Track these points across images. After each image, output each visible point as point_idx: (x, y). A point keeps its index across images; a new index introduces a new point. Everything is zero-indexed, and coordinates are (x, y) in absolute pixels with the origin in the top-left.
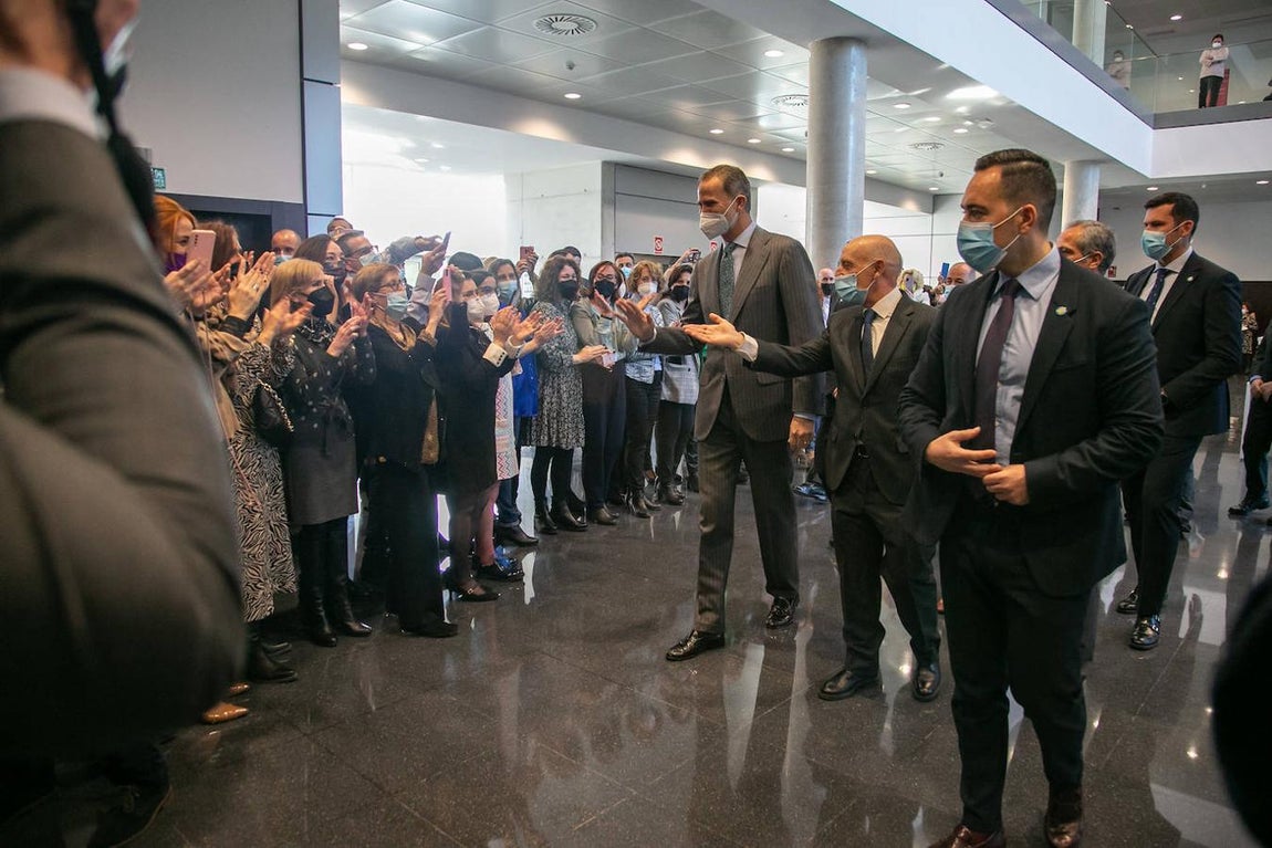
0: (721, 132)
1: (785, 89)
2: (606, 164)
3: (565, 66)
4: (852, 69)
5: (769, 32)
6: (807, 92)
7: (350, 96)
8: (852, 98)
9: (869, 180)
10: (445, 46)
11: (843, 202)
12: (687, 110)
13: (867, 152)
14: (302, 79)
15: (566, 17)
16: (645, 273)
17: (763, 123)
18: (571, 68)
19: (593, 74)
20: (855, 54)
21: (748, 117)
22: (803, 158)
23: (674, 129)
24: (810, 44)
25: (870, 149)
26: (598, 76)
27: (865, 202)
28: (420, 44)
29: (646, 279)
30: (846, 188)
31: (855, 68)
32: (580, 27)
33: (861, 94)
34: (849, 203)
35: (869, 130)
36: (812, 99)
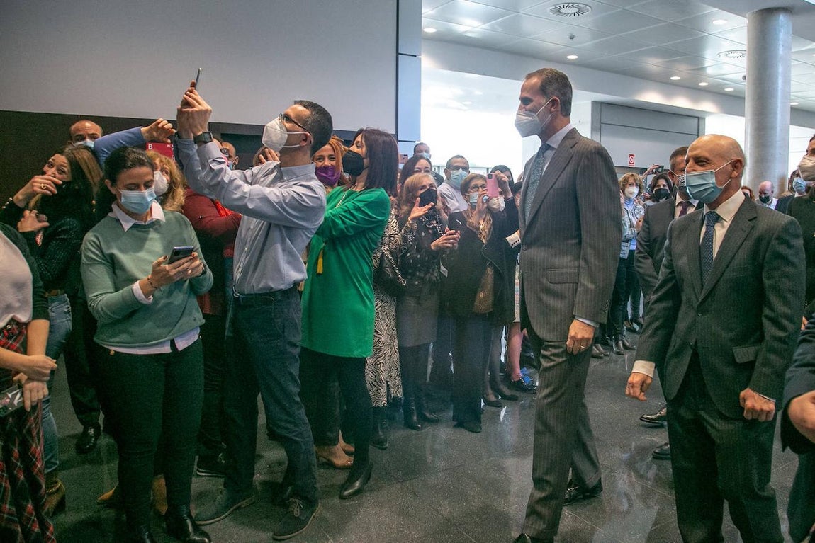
0: (679, 78)
1: (726, 46)
2: (595, 103)
3: (568, 37)
4: (780, 31)
5: (715, 7)
6: (745, 48)
7: (427, 63)
8: (781, 51)
9: (794, 110)
10: (488, 28)
11: (774, 128)
12: (653, 64)
13: (792, 89)
14: (398, 53)
15: (570, 5)
16: (631, 180)
17: (709, 71)
18: (572, 38)
19: (586, 42)
20: (782, 18)
21: (698, 68)
22: (742, 96)
23: (644, 78)
24: (747, 15)
25: (794, 87)
26: (589, 43)
27: (791, 126)
28: (470, 26)
29: (631, 185)
30: (776, 119)
31: (782, 30)
32: (580, 12)
33: (788, 48)
34: (778, 129)
35: (794, 73)
36: (749, 54)
